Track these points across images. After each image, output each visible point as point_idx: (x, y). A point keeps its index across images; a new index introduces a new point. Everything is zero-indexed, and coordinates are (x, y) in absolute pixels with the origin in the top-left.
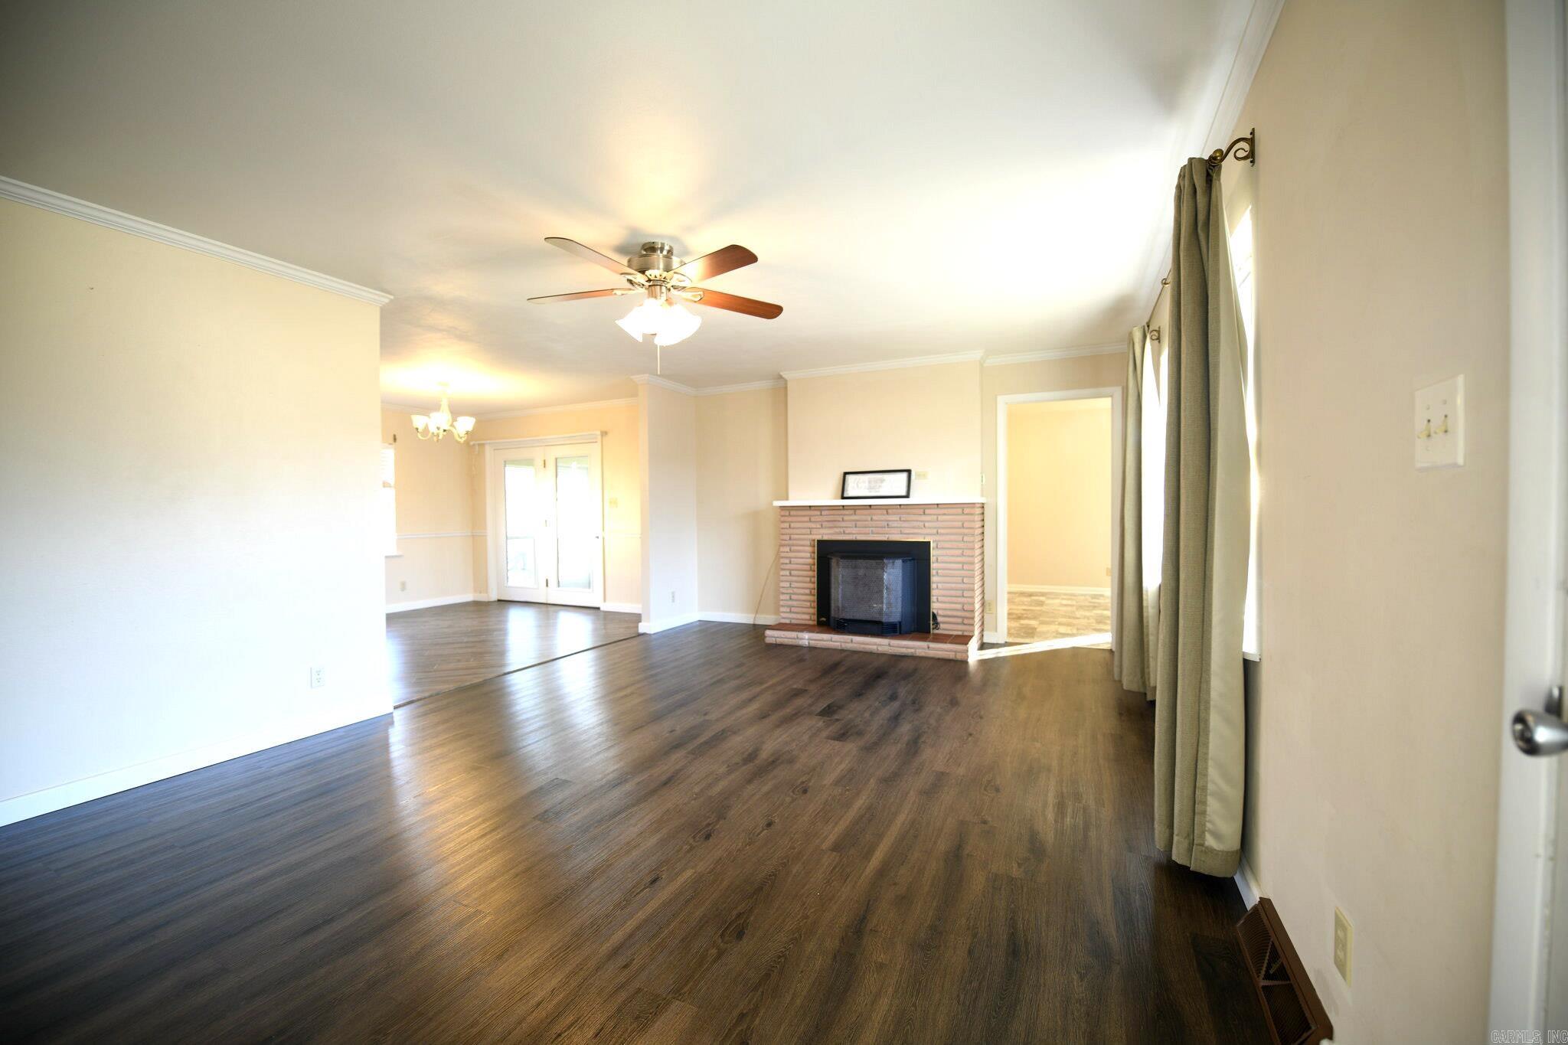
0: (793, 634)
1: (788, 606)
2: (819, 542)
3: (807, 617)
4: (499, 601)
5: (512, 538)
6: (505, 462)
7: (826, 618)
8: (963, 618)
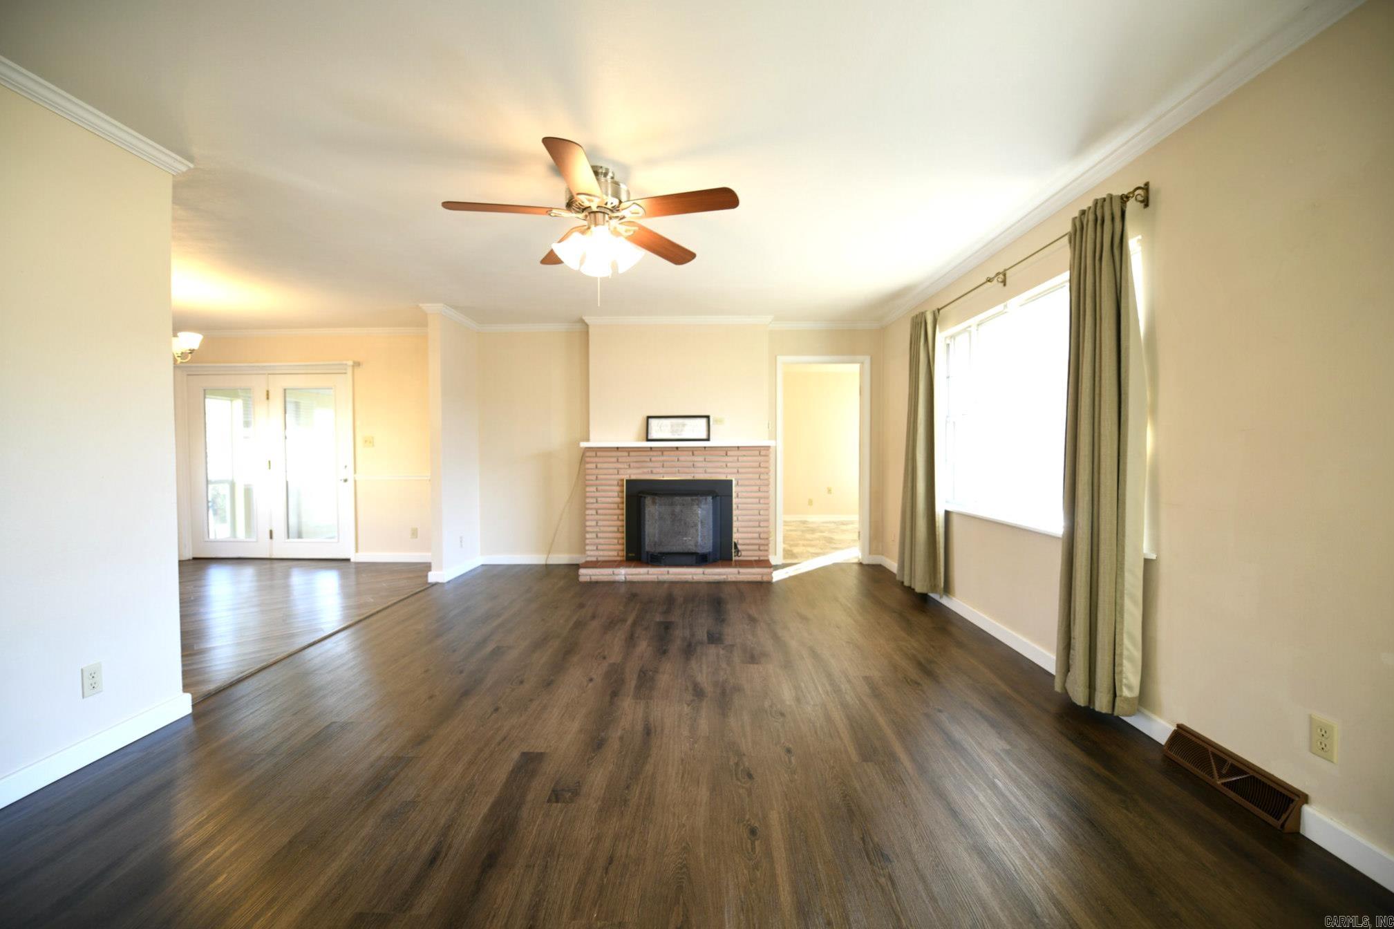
0: (609, 571)
1: (594, 545)
2: (629, 482)
3: (615, 553)
4: (195, 559)
5: (216, 482)
6: (205, 390)
7: (636, 552)
8: (759, 545)
